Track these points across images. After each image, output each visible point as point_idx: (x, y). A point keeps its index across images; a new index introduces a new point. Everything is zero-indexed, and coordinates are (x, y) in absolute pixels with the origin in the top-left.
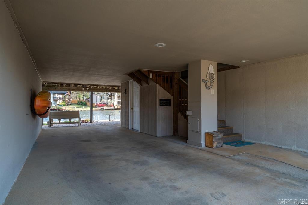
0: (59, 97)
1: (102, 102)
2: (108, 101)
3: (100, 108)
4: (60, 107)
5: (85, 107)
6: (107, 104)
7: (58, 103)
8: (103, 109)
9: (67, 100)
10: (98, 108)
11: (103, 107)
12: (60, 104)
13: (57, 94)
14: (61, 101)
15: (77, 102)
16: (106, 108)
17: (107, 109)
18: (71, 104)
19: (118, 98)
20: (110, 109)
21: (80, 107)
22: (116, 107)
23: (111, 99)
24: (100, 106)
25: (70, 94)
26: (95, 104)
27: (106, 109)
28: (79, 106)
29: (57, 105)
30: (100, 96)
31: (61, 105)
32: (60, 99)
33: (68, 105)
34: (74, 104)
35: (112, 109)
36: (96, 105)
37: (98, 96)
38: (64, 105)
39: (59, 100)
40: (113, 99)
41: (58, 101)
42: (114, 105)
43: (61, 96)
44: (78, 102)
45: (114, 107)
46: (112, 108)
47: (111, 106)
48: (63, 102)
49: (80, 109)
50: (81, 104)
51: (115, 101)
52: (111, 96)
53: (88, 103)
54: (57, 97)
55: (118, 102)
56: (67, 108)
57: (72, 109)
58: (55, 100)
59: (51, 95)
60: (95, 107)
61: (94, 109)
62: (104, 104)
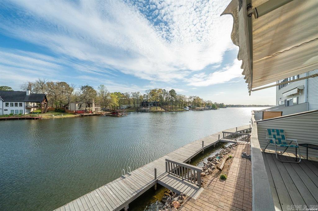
0: (32, 105)
1: (81, 109)
2: (87, 108)
4: (35, 115)
5: (64, 115)
6: (86, 111)
7: (32, 110)
8: (83, 115)
9: (43, 108)
10: (78, 115)
11: (82, 114)
12: (35, 111)
13: (30, 103)
14: (35, 109)
16: (85, 114)
17: (87, 116)
18: (47, 112)
19: (95, 105)
21: (59, 115)
22: (94, 113)
23: (89, 106)
24: (80, 113)
25: (46, 102)
27: (85, 116)
28: (57, 113)
29: (31, 113)
30: (78, 104)
31: (36, 113)
33: (44, 113)
34: (51, 111)
36: (75, 112)
37: (77, 104)
38: (40, 113)
39: (33, 108)
40: (91, 106)
42: (92, 112)
43: (36, 104)
44: (56, 109)
46: (90, 114)
49: (58, 117)
50: (59, 112)
51: (93, 108)
52: (89, 104)
53: (66, 110)
54: (31, 105)
55: (95, 109)
56: (44, 116)
57: (50, 117)
58: (28, 109)
59: (23, 103)
60: (75, 114)
61: (73, 116)
62: (83, 111)
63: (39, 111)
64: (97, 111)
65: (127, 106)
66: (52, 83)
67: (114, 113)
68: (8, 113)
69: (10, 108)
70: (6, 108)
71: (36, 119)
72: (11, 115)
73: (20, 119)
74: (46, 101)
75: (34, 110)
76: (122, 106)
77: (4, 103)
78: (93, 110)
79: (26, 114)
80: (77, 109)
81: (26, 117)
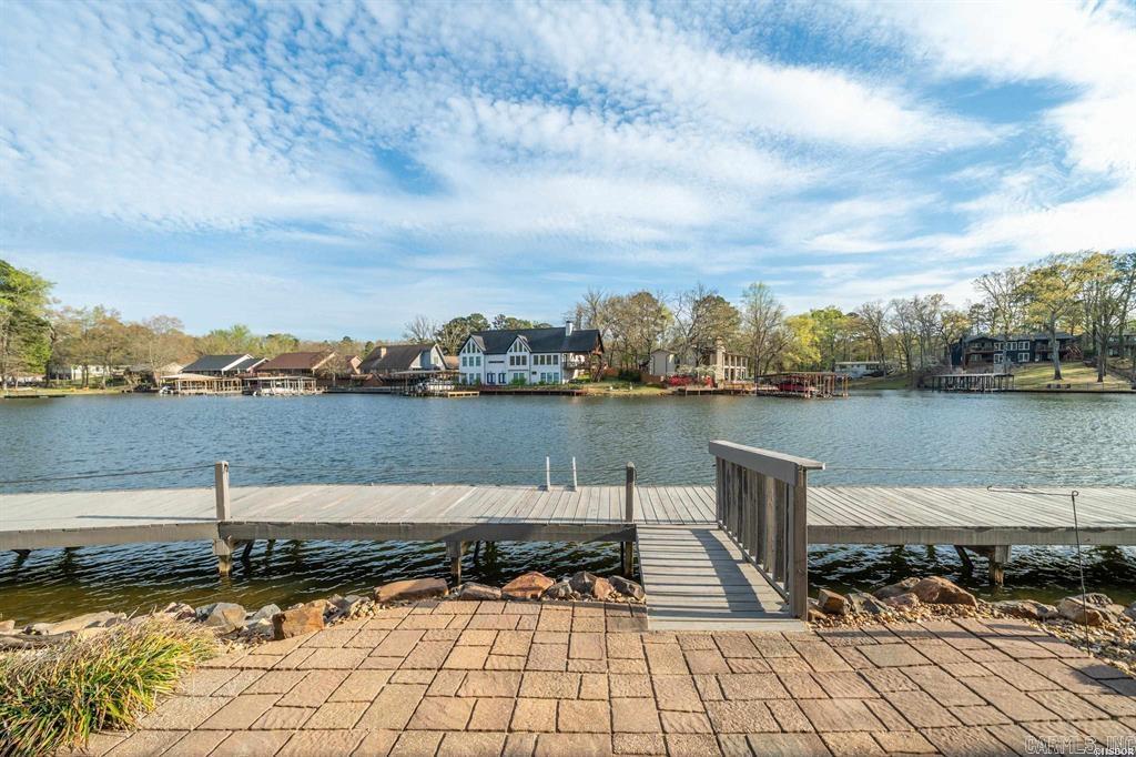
0: (577, 360)
1: (680, 372)
2: (698, 369)
3: (674, 389)
4: (578, 386)
5: (634, 387)
6: (694, 379)
7: (575, 376)
8: (685, 391)
9: (594, 367)
10: (671, 389)
11: (682, 388)
12: (580, 378)
13: (572, 355)
14: (582, 371)
15: (617, 374)
16: (690, 388)
17: (695, 393)
18: (601, 378)
19: (726, 359)
20: (703, 393)
21: (623, 387)
22: (721, 387)
23: (707, 363)
24: (676, 384)
25: (600, 353)
26: (662, 378)
27: (691, 393)
28: (619, 383)
29: (572, 382)
30: (676, 355)
31: (582, 381)
32: (580, 366)
33: (596, 381)
34: (610, 378)
35: (709, 392)
36: (664, 381)
37: (672, 356)
38: (588, 381)
39: (577, 368)
40: (711, 362)
41: (576, 371)
42: (713, 380)
43: (583, 359)
44: (621, 372)
45: (715, 385)
46: (708, 388)
47: (706, 384)
48: (585, 374)
49: (622, 392)
50: (626, 380)
51: (719, 370)
52: (707, 356)
53: (643, 375)
54: (572, 360)
55: (726, 370)
56: (592, 389)
57: (603, 391)
58: (569, 369)
59: (559, 354)
60: (662, 386)
61: (657, 391)
62: (684, 376)
63: (587, 377)
64: (732, 379)
65: (868, 367)
66: (620, 300)
67: (789, 387)
68: (536, 379)
69: (540, 369)
70: (534, 368)
71: (578, 394)
72: (542, 383)
73: (553, 393)
74: (602, 349)
75: (579, 374)
76: (843, 367)
77: (533, 355)
78: (720, 375)
79: (564, 381)
80: (672, 374)
81: (562, 389)
